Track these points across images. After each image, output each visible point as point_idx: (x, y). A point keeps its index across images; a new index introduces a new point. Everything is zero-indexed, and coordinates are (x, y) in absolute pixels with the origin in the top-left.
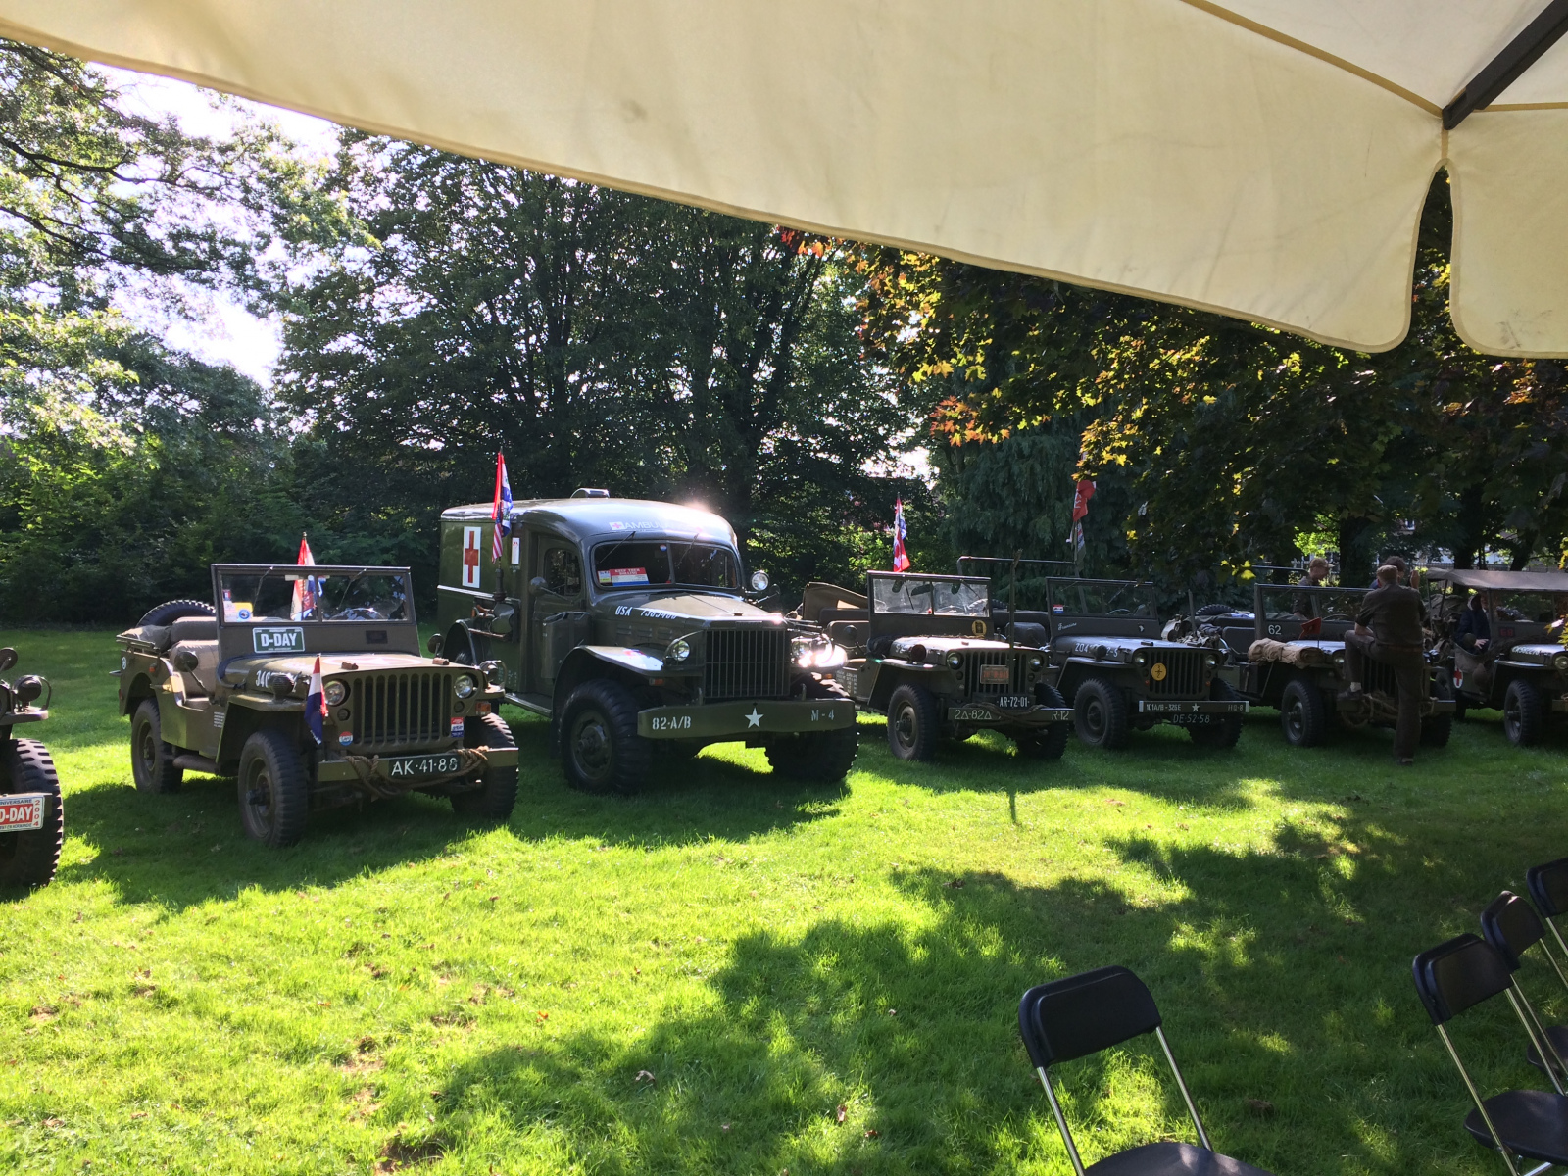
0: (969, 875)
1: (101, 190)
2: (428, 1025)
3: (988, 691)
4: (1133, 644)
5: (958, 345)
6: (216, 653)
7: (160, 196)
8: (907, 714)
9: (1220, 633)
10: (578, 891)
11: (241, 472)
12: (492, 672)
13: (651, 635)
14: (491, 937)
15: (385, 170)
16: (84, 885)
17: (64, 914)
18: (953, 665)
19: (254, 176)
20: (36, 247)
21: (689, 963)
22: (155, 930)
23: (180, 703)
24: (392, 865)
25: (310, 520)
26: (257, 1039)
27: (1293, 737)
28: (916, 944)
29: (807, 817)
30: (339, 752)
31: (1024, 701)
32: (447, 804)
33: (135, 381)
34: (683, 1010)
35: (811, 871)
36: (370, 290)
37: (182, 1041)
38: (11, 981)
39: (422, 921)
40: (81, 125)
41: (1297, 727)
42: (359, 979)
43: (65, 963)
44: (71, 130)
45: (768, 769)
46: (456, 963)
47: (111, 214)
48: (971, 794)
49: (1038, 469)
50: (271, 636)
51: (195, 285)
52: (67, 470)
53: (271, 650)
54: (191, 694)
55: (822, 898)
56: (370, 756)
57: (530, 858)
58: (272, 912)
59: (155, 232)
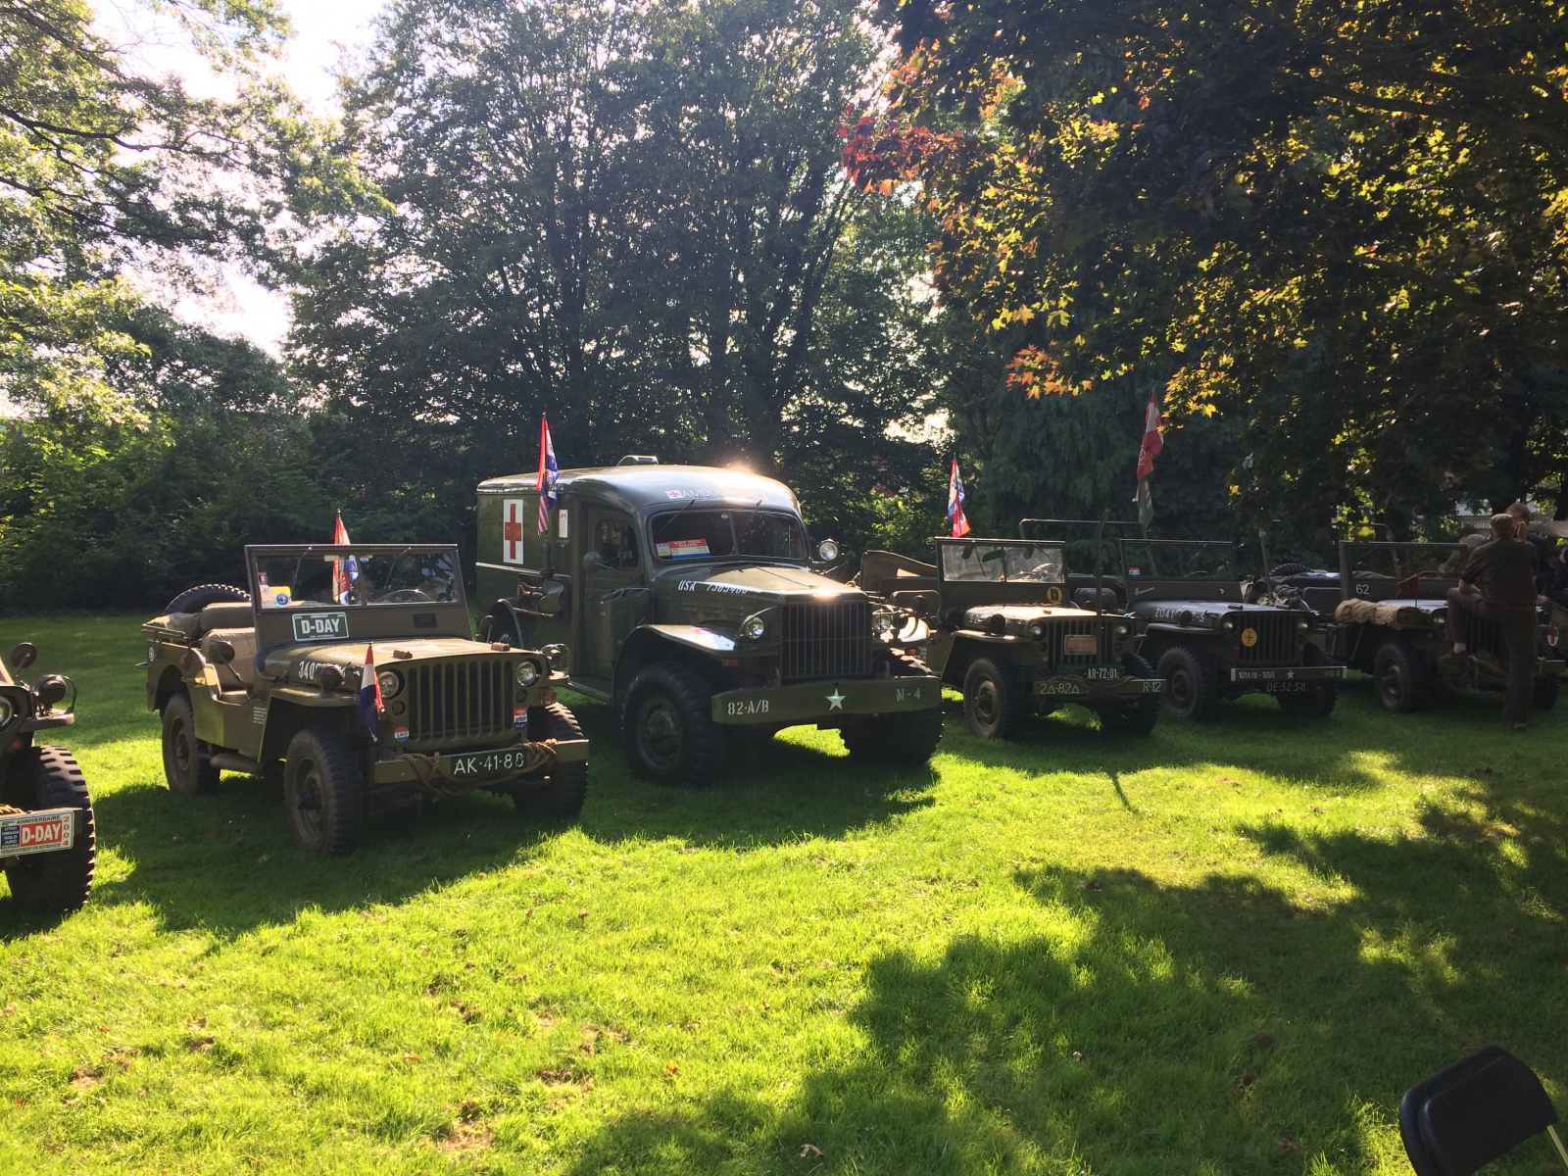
0: (1101, 873)
1: (102, 161)
2: (537, 1084)
3: (1073, 662)
4: (1221, 608)
5: (1041, 288)
6: (253, 642)
7: (164, 164)
8: (986, 689)
9: (1300, 594)
10: (675, 902)
11: (255, 450)
12: (555, 656)
13: (723, 612)
14: (589, 966)
15: (392, 135)
16: (121, 908)
17: (102, 946)
18: (1035, 635)
19: (262, 140)
20: (39, 215)
21: (823, 994)
22: (206, 963)
23: (215, 697)
24: (462, 877)
25: (328, 497)
26: (340, 1108)
27: (1388, 703)
28: (1079, 964)
29: (906, 808)
30: (395, 750)
31: (1114, 673)
32: (508, 800)
33: (147, 355)
34: (831, 1056)
35: (927, 872)
36: (380, 262)
37: (251, 1114)
38: (45, 1033)
39: (507, 945)
40: (82, 90)
41: (1393, 692)
42: (447, 1025)
43: (106, 1009)
44: (72, 96)
45: (844, 752)
46: (555, 999)
47: (114, 185)
48: (1069, 776)
49: (1078, 427)
50: (312, 622)
51: (203, 257)
52: (78, 452)
53: (313, 638)
54: (226, 687)
55: (949, 907)
56: (430, 753)
57: (611, 863)
58: (336, 937)
59: (161, 203)
